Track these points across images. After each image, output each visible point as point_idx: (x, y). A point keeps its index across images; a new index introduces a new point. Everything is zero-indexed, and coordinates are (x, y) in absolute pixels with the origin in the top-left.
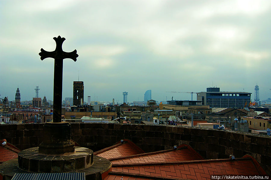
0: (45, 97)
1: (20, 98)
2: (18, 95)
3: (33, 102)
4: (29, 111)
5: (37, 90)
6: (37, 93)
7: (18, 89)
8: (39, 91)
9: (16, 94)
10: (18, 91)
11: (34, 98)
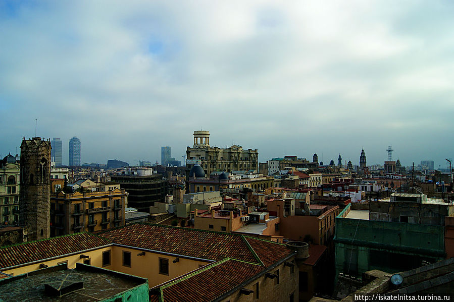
0: (398, 161)
1: (365, 162)
2: (363, 158)
3: (385, 166)
4: (389, 179)
5: (390, 151)
6: (390, 155)
7: (363, 151)
8: (392, 152)
9: (361, 157)
10: (363, 153)
11: (385, 162)
